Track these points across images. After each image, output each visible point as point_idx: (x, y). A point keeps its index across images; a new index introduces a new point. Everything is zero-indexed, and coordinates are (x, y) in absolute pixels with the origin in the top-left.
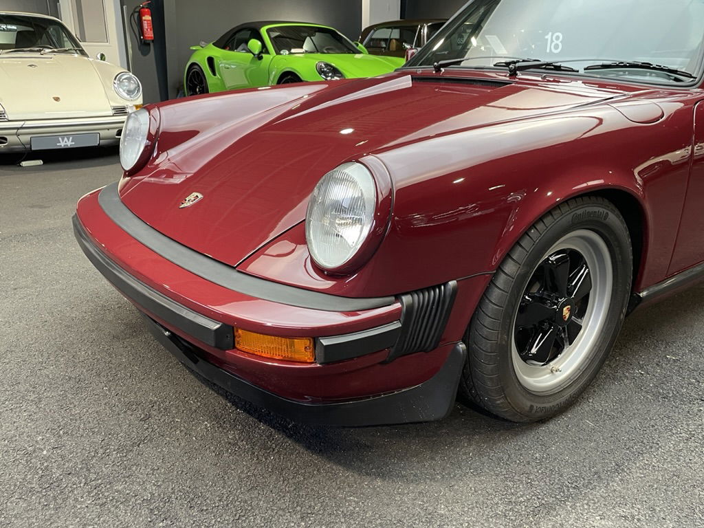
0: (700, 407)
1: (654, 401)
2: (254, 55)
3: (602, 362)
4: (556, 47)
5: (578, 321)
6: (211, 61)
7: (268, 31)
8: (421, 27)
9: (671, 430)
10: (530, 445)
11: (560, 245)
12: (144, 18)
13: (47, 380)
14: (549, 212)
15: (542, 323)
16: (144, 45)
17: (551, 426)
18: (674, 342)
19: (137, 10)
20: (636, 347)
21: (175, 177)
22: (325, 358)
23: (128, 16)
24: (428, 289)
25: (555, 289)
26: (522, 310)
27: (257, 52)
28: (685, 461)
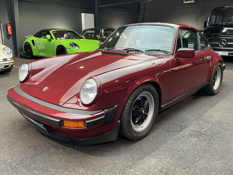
0: (177, 133)
1: (167, 132)
2: (48, 40)
3: (154, 124)
4: (139, 44)
5: (147, 114)
6: (33, 41)
7: (52, 32)
8: (102, 30)
9: (170, 139)
10: (137, 145)
11: (140, 95)
12: (8, 27)
13: (3, 143)
14: (137, 88)
15: (138, 115)
16: (8, 36)
17: (142, 140)
19: (6, 25)
21: (36, 82)
22: (87, 125)
23: (2, 27)
24: (110, 108)
25: (140, 106)
26: (133, 112)
27: (49, 39)
28: (173, 145)
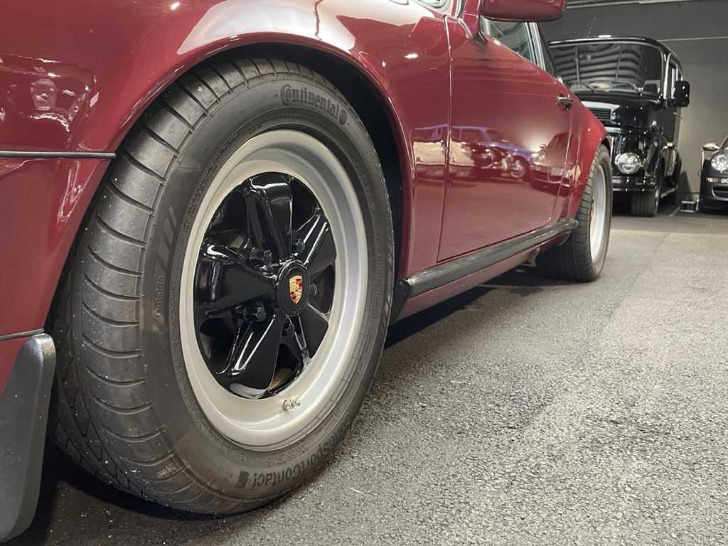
0: (510, 436)
1: (447, 439)
5: (322, 315)
9: (481, 477)
15: (252, 306)
18: (456, 365)
20: (410, 377)
28: (515, 522)
